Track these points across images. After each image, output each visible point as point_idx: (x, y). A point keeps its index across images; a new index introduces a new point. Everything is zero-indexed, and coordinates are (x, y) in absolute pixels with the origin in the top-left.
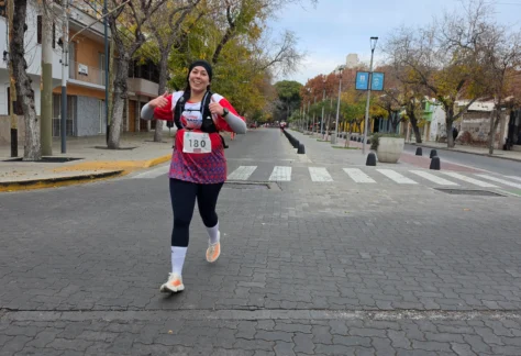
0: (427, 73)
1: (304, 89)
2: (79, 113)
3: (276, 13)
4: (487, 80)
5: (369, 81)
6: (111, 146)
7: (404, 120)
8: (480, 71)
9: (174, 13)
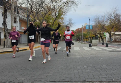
0: (104, 26)
1: (75, 32)
2: (22, 38)
4: (118, 26)
5: (89, 27)
7: (99, 37)
8: (117, 24)
9: (43, 15)
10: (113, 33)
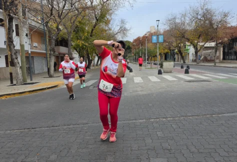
0: (184, 33)
1: (132, 44)
2: (35, 64)
3: (116, 13)
6: (51, 76)
7: (177, 54)
8: (207, 30)
10: (201, 44)
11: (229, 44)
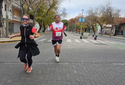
0: (96, 18)
1: (69, 22)
2: (14, 27)
3: (61, 4)
5: (82, 20)
7: (91, 29)
8: (108, 18)
9: (37, 4)
11: (119, 26)
